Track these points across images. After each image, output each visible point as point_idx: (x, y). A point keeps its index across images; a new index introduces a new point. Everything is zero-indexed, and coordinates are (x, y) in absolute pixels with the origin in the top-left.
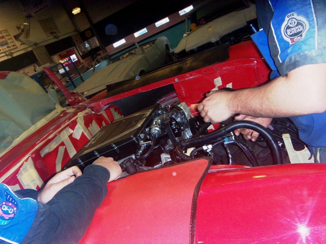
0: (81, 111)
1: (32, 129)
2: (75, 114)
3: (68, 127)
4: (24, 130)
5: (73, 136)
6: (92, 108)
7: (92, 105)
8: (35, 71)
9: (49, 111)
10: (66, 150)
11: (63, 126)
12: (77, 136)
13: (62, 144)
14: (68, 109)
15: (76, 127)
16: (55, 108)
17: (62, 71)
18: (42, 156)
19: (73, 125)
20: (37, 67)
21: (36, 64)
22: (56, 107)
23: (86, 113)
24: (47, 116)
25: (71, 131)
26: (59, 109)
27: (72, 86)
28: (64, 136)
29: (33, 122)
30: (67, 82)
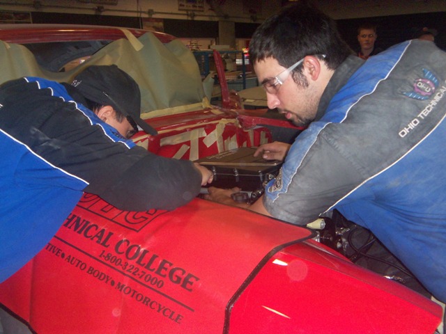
0: (227, 118)
1: (166, 112)
2: (219, 118)
3: (203, 129)
4: (158, 108)
5: (204, 141)
6: (241, 121)
7: (243, 117)
8: (209, 48)
9: (194, 101)
10: (188, 151)
11: (198, 124)
12: (208, 143)
13: (188, 143)
14: (215, 109)
15: (212, 133)
16: (201, 101)
17: (239, 62)
18: (161, 144)
19: (209, 129)
20: (214, 44)
21: (214, 40)
22: (204, 100)
23: (231, 123)
24: (188, 106)
25: (204, 134)
26: (205, 104)
27: (242, 85)
28: (194, 136)
29: (171, 105)
30: (239, 77)
